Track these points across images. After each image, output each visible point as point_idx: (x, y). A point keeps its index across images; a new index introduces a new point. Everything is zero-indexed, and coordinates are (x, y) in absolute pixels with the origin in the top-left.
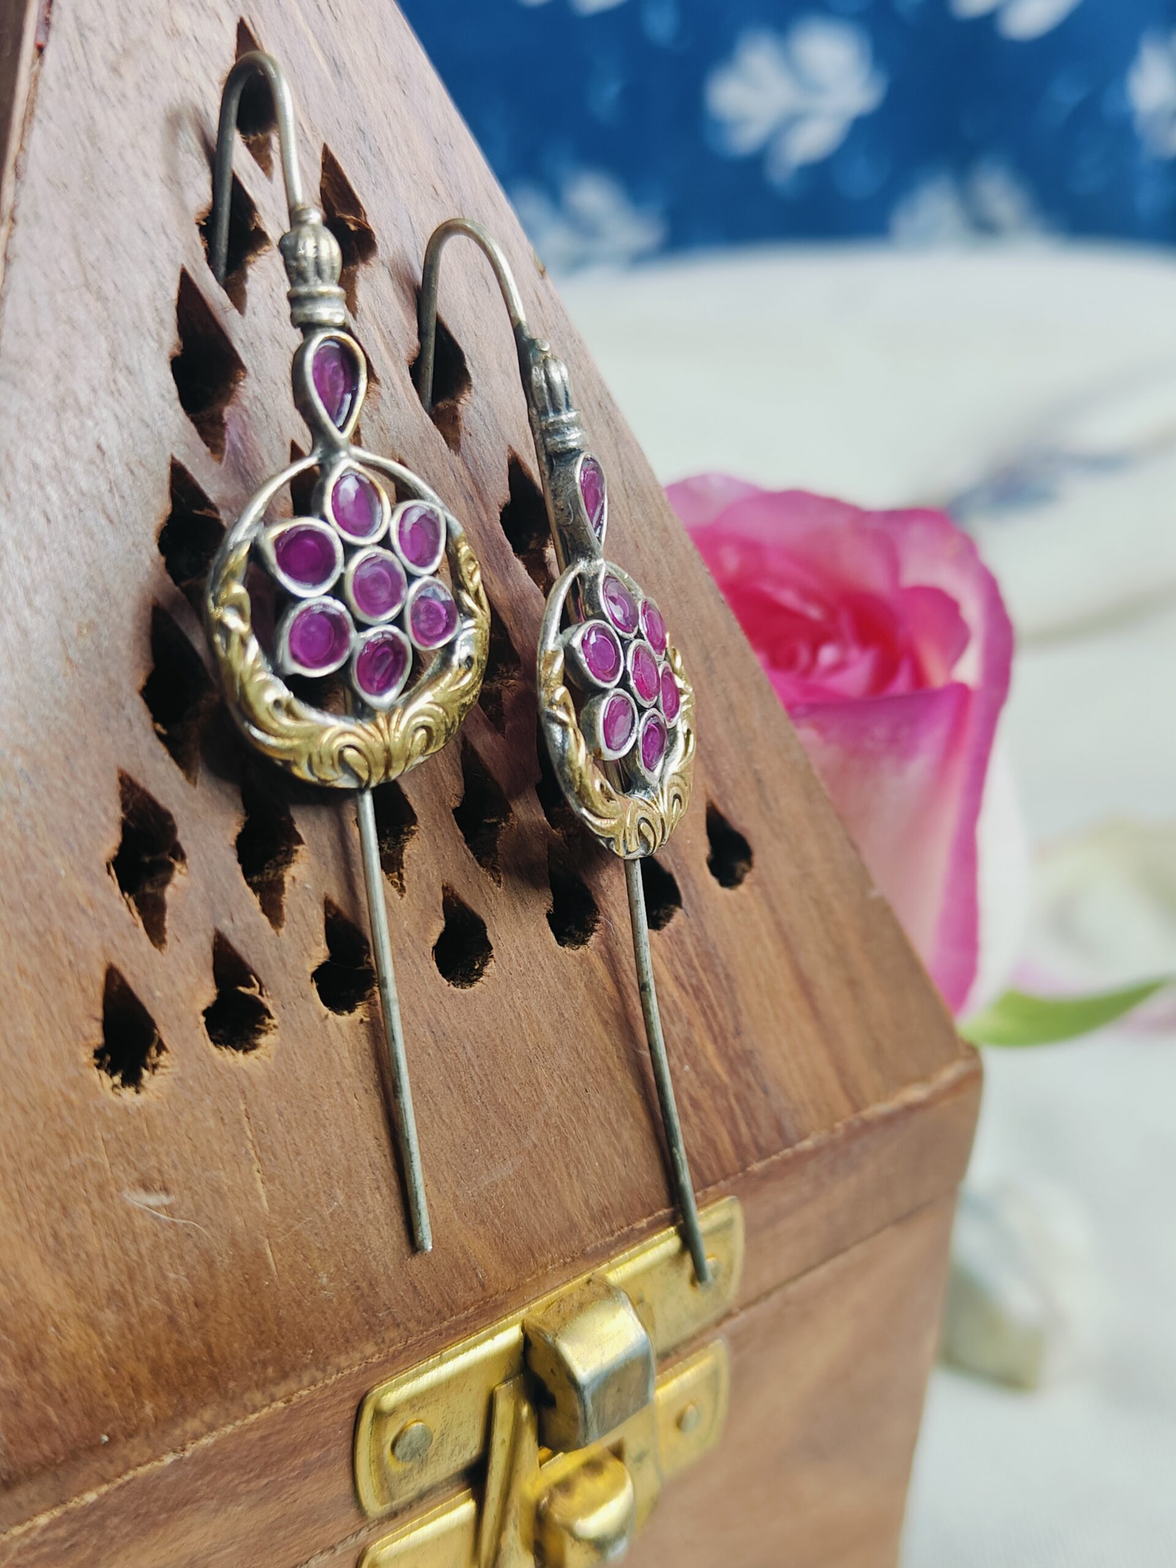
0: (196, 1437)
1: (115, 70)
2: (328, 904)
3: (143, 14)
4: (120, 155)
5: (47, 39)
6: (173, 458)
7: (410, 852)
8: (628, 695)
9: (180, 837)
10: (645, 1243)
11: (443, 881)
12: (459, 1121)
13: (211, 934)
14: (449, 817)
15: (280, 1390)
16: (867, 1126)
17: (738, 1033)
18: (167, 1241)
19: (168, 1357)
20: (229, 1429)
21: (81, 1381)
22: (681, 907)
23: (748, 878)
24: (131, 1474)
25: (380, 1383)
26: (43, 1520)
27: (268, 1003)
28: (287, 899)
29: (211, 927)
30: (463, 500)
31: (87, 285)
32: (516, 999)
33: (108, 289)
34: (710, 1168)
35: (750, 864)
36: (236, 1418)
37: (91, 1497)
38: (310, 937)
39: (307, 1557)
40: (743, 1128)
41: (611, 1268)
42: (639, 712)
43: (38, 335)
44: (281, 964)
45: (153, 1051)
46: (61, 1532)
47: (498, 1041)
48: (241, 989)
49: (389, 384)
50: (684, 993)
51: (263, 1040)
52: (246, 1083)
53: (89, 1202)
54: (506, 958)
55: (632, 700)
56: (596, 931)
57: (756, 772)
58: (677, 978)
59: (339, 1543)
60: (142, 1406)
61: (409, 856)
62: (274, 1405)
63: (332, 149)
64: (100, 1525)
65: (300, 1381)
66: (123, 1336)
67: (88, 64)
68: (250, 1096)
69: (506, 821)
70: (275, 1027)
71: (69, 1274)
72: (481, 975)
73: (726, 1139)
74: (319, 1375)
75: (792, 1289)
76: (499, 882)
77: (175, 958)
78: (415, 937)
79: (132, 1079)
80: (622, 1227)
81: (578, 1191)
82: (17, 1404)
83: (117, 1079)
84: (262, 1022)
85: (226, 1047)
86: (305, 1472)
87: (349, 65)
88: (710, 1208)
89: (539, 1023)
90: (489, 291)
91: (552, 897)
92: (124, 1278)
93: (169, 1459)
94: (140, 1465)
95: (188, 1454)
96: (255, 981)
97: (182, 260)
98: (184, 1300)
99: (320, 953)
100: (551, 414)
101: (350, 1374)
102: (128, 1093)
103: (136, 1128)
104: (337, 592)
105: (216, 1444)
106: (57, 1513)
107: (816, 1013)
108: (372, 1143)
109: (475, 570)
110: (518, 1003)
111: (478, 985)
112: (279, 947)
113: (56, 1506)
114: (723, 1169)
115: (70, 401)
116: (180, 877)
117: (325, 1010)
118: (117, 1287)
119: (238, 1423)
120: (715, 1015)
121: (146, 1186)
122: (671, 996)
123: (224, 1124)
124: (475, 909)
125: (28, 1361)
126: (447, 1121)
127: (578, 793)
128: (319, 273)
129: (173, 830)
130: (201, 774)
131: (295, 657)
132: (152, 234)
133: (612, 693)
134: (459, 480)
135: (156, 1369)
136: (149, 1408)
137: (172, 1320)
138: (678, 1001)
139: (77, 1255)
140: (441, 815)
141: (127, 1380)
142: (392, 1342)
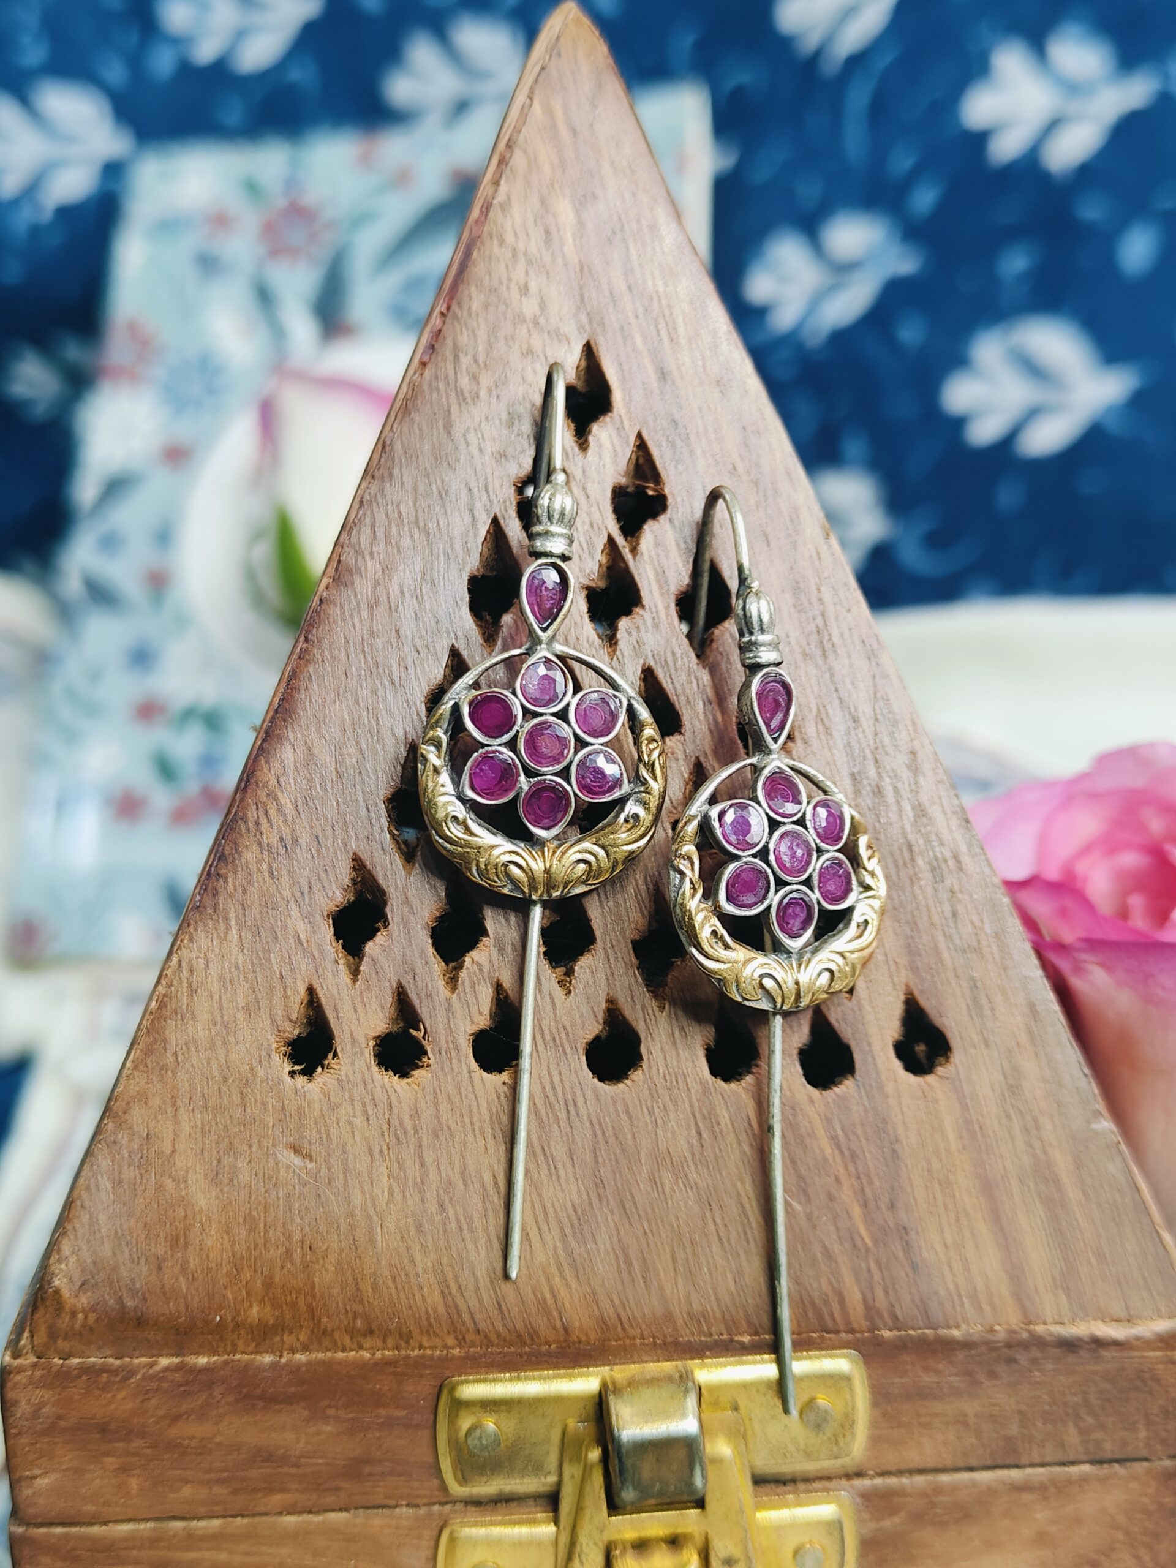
0: (293, 1351)
1: (475, 378)
2: (498, 987)
3: (506, 340)
4: (464, 435)
5: (430, 359)
6: (453, 646)
7: (583, 965)
8: (764, 865)
9: (388, 910)
10: (744, 1358)
11: (608, 994)
12: (574, 1188)
13: (395, 985)
14: (626, 946)
15: (368, 1342)
16: (1039, 1342)
17: (892, 1206)
18: (300, 1194)
19: (277, 1279)
20: (320, 1355)
21: (209, 1270)
22: (853, 1076)
23: (940, 1070)
24: (237, 1357)
25: (460, 1375)
26: (164, 1362)
27: (428, 1049)
28: (463, 974)
29: (396, 979)
30: (701, 704)
31: (417, 523)
32: (656, 1108)
33: (432, 526)
34: (832, 1315)
35: (947, 1059)
36: (329, 1350)
37: (203, 1360)
38: (476, 1007)
39: (393, 1502)
40: (880, 1293)
41: (703, 1366)
42: (776, 885)
43: (372, 554)
44: (446, 1021)
45: (330, 1056)
46: (178, 1377)
47: (629, 1136)
48: (411, 1031)
49: (654, 610)
50: (837, 1152)
51: (416, 1073)
52: (393, 1098)
53: (250, 1147)
54: (654, 1069)
55: (769, 871)
56: (752, 1073)
57: (973, 979)
58: (834, 1138)
59: (424, 1505)
60: (251, 1306)
61: (581, 967)
62: (361, 1352)
63: (645, 435)
64: (209, 1386)
65: (385, 1341)
66: (249, 1248)
67: (456, 373)
68: (395, 1110)
69: (682, 961)
70: (428, 1066)
71: (221, 1190)
72: (627, 1079)
73: (858, 1296)
74: (403, 1345)
75: (945, 1478)
76: (664, 1008)
77: (361, 993)
78: (569, 1030)
79: (308, 1072)
80: (722, 1334)
81: (680, 1286)
82: (160, 1268)
83: (297, 1068)
84: (420, 1060)
85: (386, 1070)
86: (389, 1424)
87: (675, 374)
88: (823, 1352)
89: (674, 1132)
90: (768, 545)
91: (713, 1034)
92: (261, 1208)
93: (268, 1359)
94: (243, 1352)
95: (283, 1360)
96: (422, 1027)
97: (496, 510)
98: (303, 1241)
99: (483, 1021)
100: (747, 635)
101: (433, 1355)
102: (301, 1080)
103: (300, 1107)
104: (512, 745)
105: (309, 1363)
106: (176, 1360)
107: (996, 1216)
108: (488, 1178)
109: (655, 748)
110: (657, 1110)
111: (621, 1086)
112: (449, 1008)
113: (177, 1356)
114: (847, 1322)
115: (383, 599)
116: (380, 938)
117: (474, 1066)
118: (254, 1213)
119: (329, 1354)
120: (871, 1183)
121: (297, 1150)
122: (822, 1151)
123: (369, 1125)
124: (634, 1024)
125: (177, 1241)
126: (563, 1184)
127: (687, 931)
128: (550, 517)
129: (385, 903)
130: (417, 870)
131: (473, 789)
132: (475, 490)
133: (744, 860)
134: (701, 686)
135: (268, 1284)
136: (255, 1310)
137: (289, 1253)
138: (829, 1157)
139: (232, 1180)
140: (618, 941)
141: (244, 1283)
142: (473, 1344)
